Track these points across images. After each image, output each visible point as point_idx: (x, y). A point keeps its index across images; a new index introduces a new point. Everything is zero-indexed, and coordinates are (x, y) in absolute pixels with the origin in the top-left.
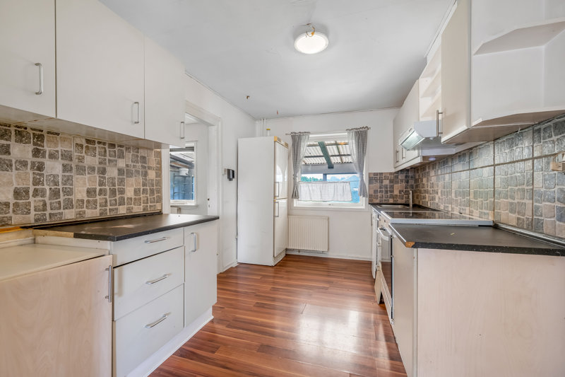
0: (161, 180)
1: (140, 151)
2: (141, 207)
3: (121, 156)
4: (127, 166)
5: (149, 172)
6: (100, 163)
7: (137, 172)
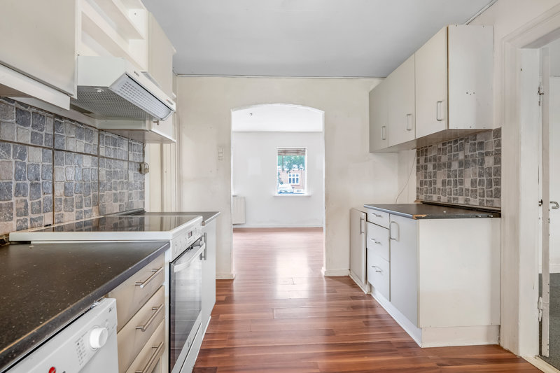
0: (500, 167)
1: (478, 137)
2: (477, 200)
3: (462, 148)
4: (466, 157)
5: (486, 159)
6: (449, 159)
7: (474, 161)
